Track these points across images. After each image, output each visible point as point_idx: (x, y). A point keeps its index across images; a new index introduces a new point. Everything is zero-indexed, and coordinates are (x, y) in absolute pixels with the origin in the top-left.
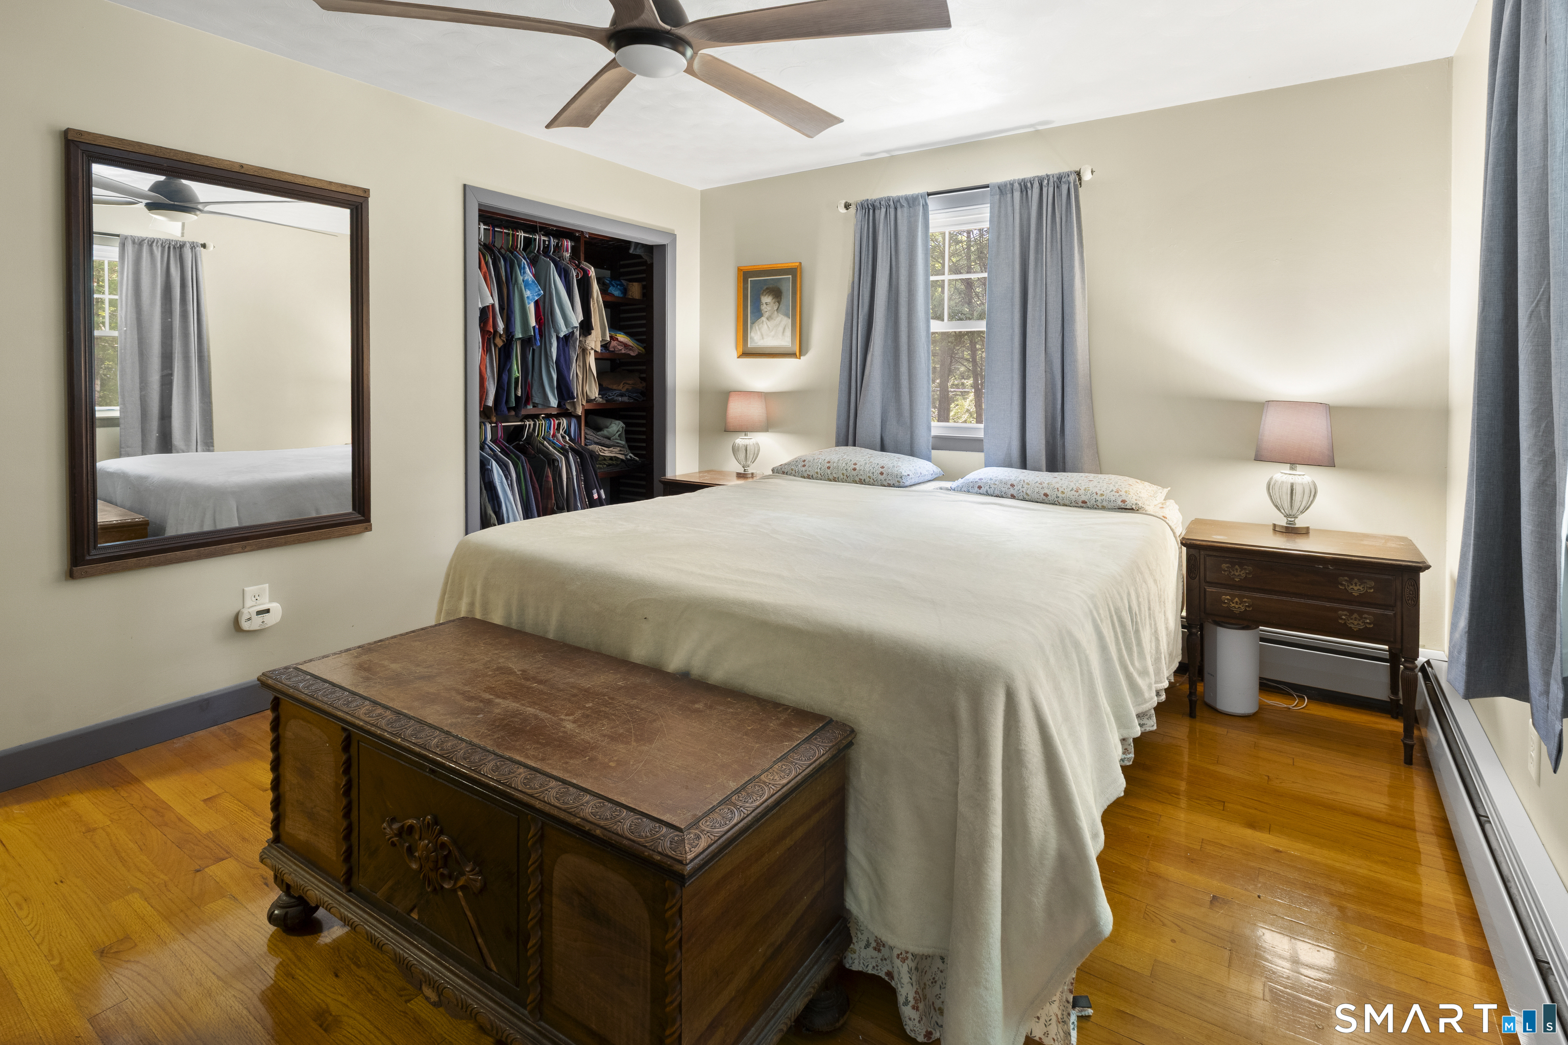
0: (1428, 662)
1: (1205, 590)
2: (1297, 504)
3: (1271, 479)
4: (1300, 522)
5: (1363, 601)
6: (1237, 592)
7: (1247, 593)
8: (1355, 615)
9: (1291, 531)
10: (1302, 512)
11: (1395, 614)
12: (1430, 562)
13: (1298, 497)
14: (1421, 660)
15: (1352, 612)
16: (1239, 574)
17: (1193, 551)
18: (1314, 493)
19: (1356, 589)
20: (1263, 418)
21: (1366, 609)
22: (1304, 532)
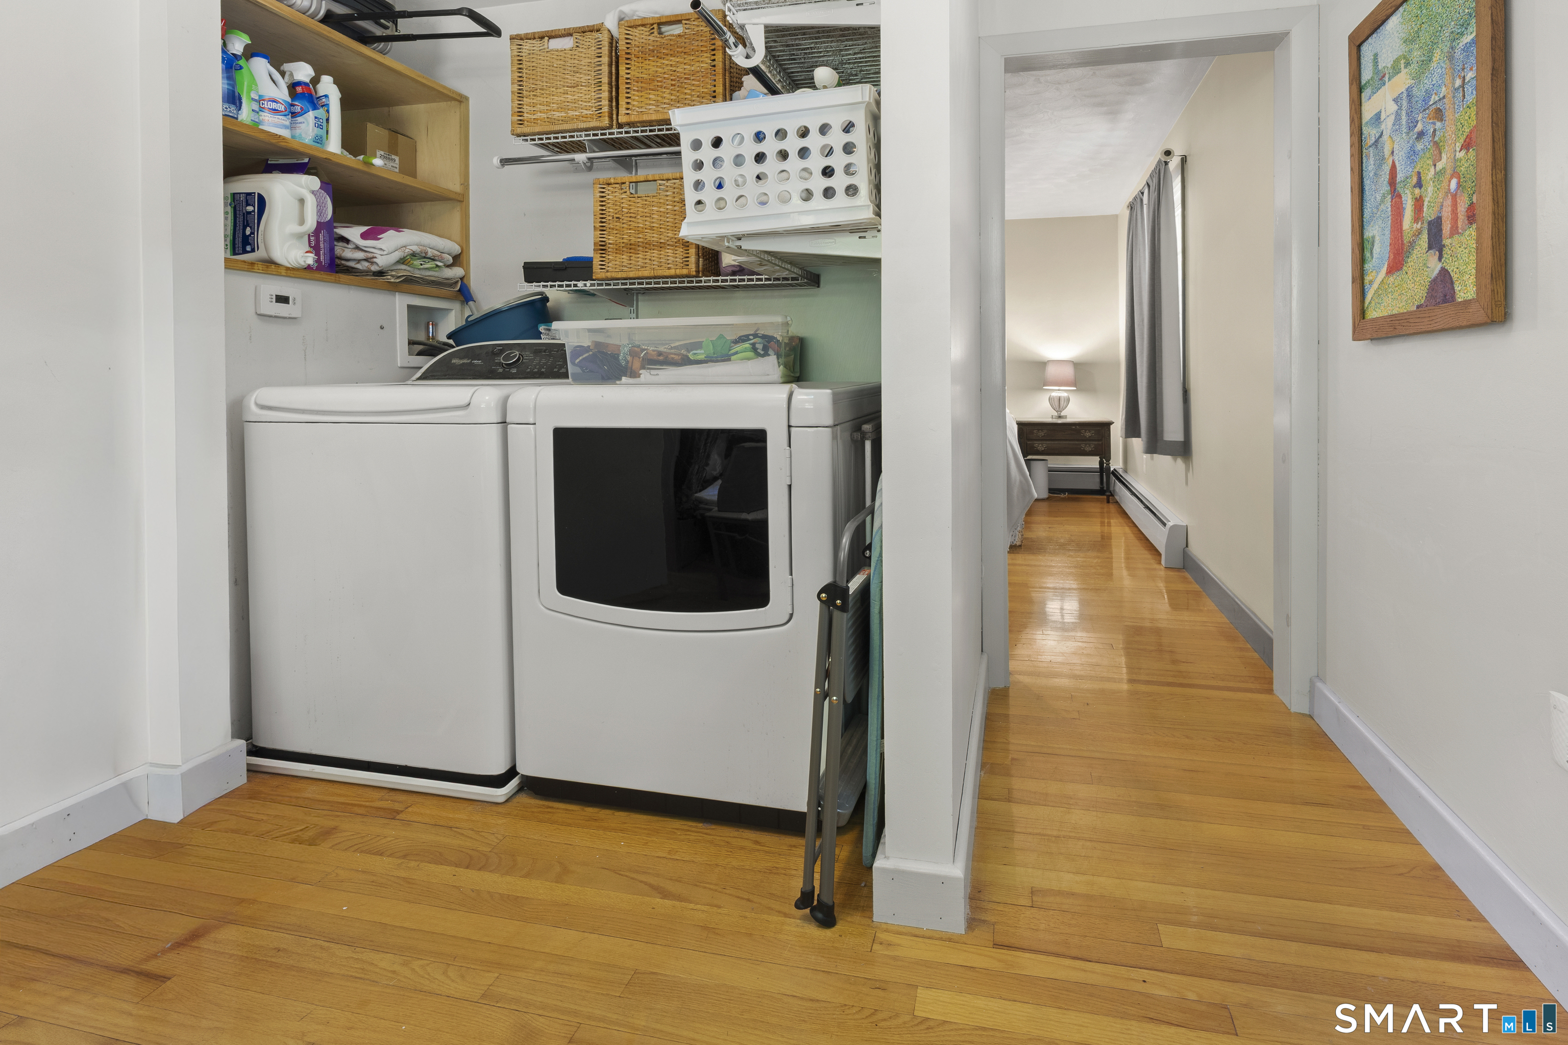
0: (1114, 469)
1: (1027, 443)
2: (1061, 408)
3: (1050, 396)
4: (1062, 414)
5: (1090, 439)
6: (1041, 442)
7: (1045, 442)
8: (1088, 445)
9: (1060, 417)
10: (1063, 410)
11: (1102, 443)
12: (1113, 421)
13: (1062, 403)
14: (1112, 469)
15: (1086, 444)
16: (1041, 434)
17: (1021, 426)
18: (1068, 400)
19: (1088, 434)
20: (1047, 368)
21: (1091, 442)
22: (1065, 417)
